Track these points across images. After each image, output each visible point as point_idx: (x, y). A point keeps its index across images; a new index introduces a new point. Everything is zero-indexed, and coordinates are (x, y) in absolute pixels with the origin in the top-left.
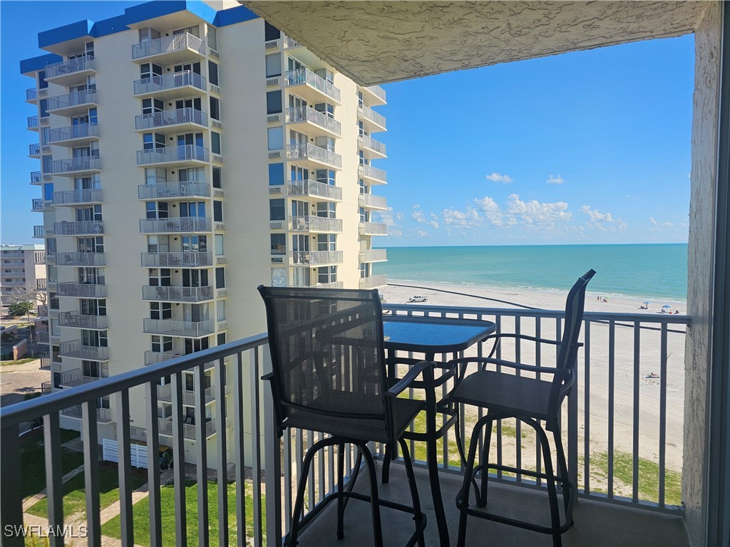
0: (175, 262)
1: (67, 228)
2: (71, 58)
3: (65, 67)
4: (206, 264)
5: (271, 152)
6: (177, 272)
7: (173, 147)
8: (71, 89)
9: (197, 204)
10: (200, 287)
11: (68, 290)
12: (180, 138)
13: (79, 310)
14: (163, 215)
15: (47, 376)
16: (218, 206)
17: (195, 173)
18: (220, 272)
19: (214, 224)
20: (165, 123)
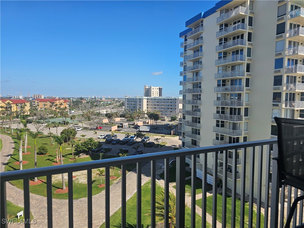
0: (227, 105)
1: (189, 91)
2: (195, 28)
3: (193, 32)
4: (240, 106)
5: (276, 53)
6: (227, 108)
7: (230, 57)
8: (194, 40)
9: (238, 80)
10: (237, 115)
11: (188, 113)
12: (233, 52)
13: (191, 120)
14: (224, 85)
15: (180, 142)
16: (248, 80)
17: (238, 66)
18: (246, 110)
19: (245, 88)
20: (228, 47)
